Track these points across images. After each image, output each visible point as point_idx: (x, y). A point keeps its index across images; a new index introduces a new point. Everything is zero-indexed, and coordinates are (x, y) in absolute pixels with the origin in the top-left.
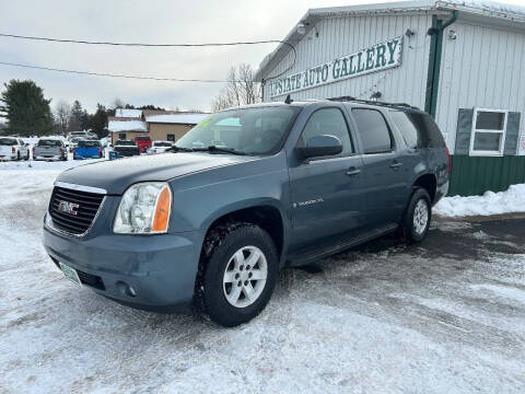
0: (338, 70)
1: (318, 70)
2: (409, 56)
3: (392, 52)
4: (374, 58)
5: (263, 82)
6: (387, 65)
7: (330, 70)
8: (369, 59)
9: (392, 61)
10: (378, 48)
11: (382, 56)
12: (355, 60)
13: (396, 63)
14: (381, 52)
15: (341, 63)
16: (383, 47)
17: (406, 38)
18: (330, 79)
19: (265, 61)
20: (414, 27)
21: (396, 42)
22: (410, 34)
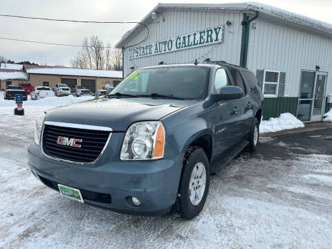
0: (180, 44)
1: (165, 43)
2: (228, 37)
3: (217, 34)
4: (205, 37)
5: (123, 48)
6: (214, 42)
7: (174, 43)
8: (201, 37)
9: (217, 40)
10: (208, 31)
11: (211, 36)
12: (192, 38)
13: (220, 41)
14: (210, 33)
15: (182, 39)
16: (211, 31)
17: (226, 26)
18: (174, 48)
19: (126, 35)
20: (231, 20)
21: (220, 28)
22: (229, 24)
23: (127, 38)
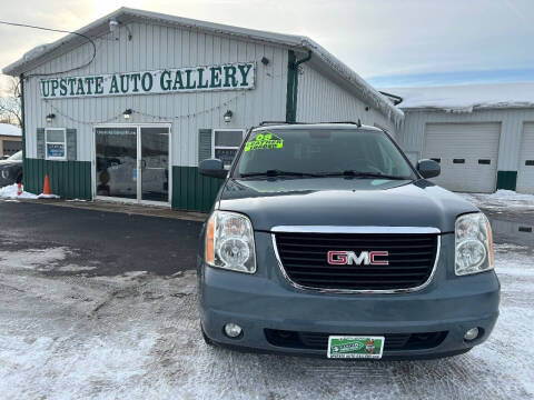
0: (169, 82)
1: (135, 77)
2: (264, 82)
3: (244, 75)
4: (222, 77)
5: (22, 76)
6: (239, 86)
7: (157, 81)
8: (214, 77)
9: (245, 83)
10: (227, 69)
11: (233, 76)
12: (195, 77)
13: (250, 85)
14: (231, 72)
15: (173, 76)
17: (261, 64)
18: (157, 88)
20: (269, 57)
21: (249, 67)
22: (265, 61)
23: (38, 58)
